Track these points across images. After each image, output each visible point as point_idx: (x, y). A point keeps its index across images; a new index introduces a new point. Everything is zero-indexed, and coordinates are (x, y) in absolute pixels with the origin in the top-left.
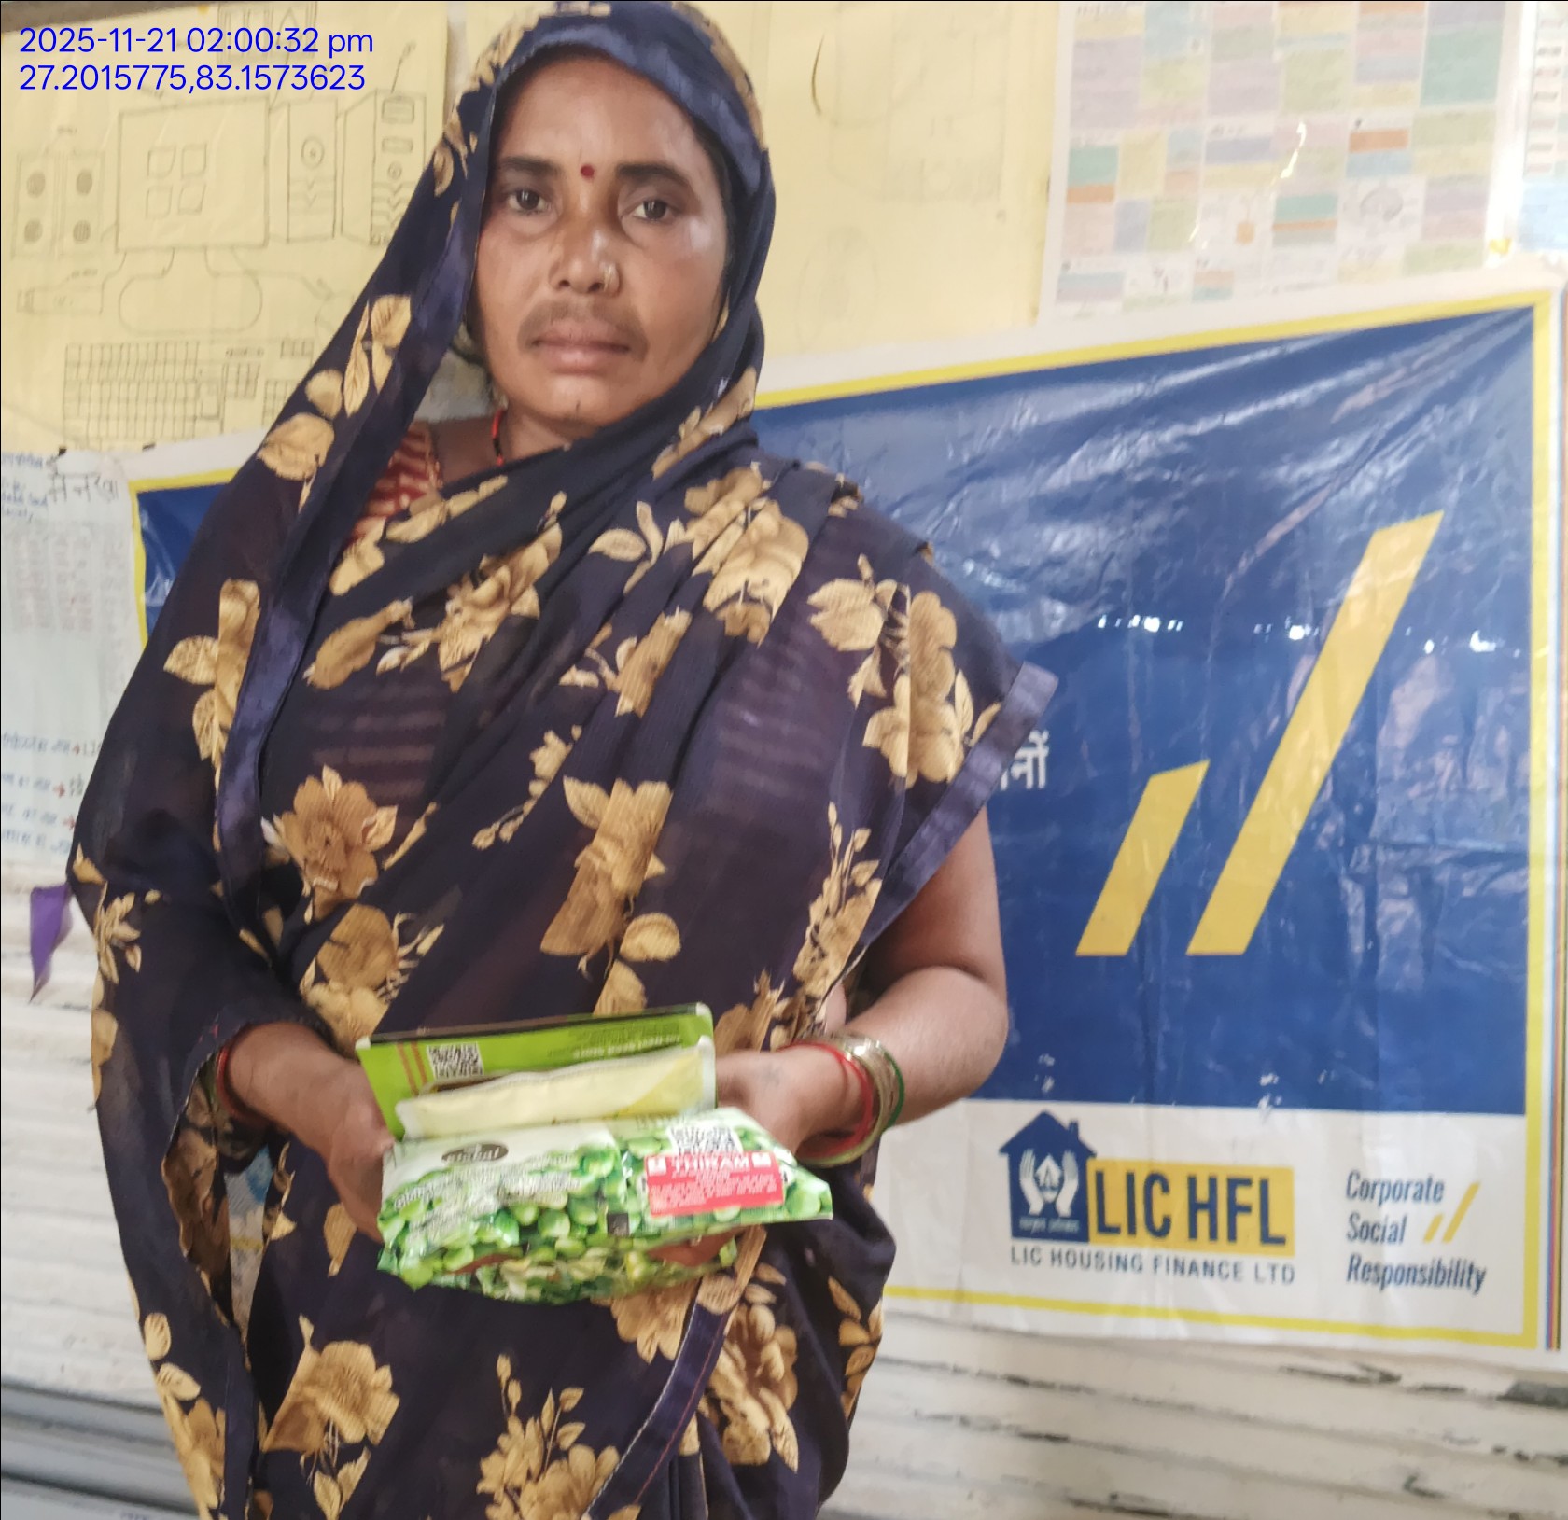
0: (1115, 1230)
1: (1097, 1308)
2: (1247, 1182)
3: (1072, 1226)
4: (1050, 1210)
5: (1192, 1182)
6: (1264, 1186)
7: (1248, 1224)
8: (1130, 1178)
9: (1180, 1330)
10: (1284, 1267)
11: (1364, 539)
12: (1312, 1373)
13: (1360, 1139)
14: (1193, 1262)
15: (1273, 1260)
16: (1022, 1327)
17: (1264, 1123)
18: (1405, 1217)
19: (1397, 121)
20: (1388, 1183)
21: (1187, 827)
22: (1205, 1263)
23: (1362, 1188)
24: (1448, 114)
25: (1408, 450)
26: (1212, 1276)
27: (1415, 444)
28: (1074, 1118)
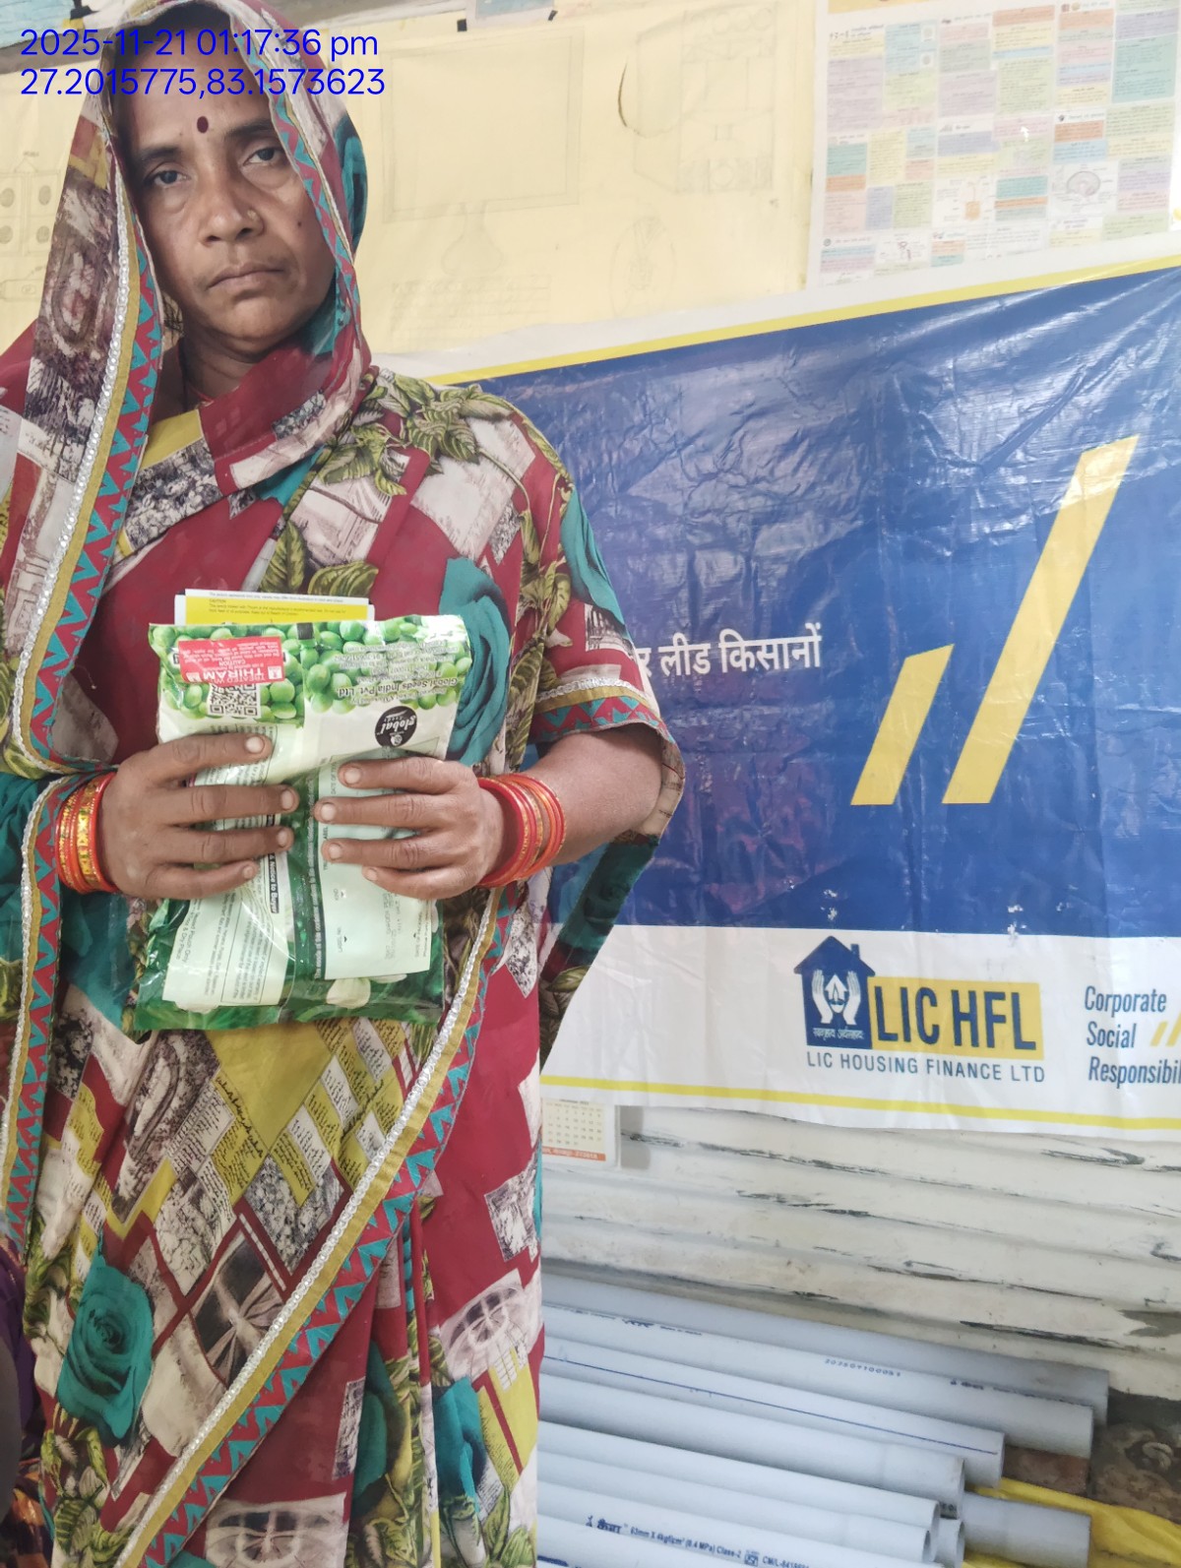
0: (892, 1037)
1: (881, 1105)
2: (1000, 996)
3: (857, 1034)
4: (838, 1020)
5: (955, 995)
6: (1015, 997)
7: (1004, 1032)
8: (904, 992)
9: (951, 1122)
10: (1036, 1068)
11: (1073, 459)
12: (1069, 1157)
13: (1094, 958)
14: (959, 1065)
15: (1026, 1063)
16: (819, 1120)
17: (1013, 945)
18: (1135, 1025)
19: (1093, 115)
20: (1120, 996)
21: (938, 698)
22: (969, 1065)
23: (1100, 1001)
24: (1135, 109)
25: (1108, 384)
26: (975, 1076)
27: (1113, 379)
28: (855, 942)
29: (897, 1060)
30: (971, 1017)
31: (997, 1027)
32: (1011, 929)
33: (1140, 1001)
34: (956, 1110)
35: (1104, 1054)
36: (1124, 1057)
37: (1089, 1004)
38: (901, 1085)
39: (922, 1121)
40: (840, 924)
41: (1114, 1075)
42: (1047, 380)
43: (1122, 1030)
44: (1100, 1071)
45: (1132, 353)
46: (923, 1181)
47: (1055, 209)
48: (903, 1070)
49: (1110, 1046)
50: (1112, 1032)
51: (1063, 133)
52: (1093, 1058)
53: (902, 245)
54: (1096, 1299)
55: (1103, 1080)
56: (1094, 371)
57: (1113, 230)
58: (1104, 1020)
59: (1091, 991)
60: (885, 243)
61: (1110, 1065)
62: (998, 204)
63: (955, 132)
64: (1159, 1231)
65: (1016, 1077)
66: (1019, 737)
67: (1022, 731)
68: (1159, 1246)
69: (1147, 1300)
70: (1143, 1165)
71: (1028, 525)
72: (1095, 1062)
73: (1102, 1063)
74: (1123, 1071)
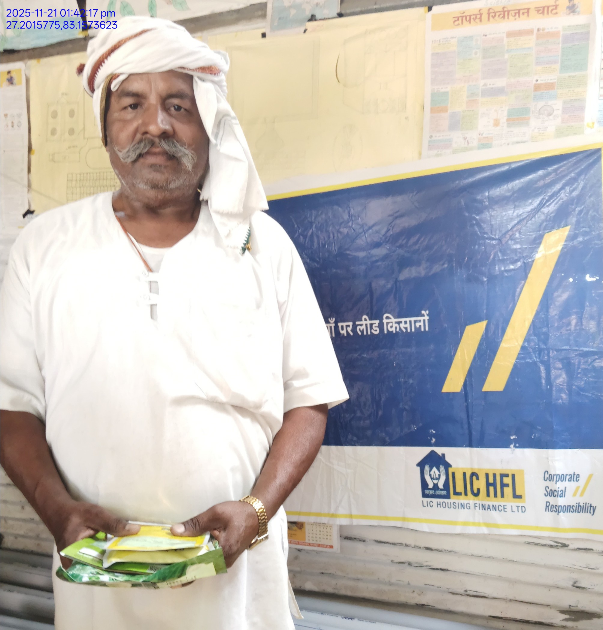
0: (459, 494)
1: (454, 523)
2: (507, 475)
3: (444, 493)
4: (436, 487)
5: (487, 475)
6: (513, 476)
7: (508, 491)
8: (464, 474)
9: (485, 530)
10: (522, 507)
11: (541, 237)
12: (536, 544)
13: (548, 459)
14: (489, 505)
15: (518, 504)
16: (427, 530)
17: (512, 453)
18: (566, 488)
19: (551, 79)
20: (559, 475)
21: (480, 345)
22: (493, 506)
23: (549, 477)
24: (570, 76)
25: (557, 203)
26: (496, 510)
27: (559, 200)
28: (443, 453)
29: (461, 504)
30: (494, 485)
31: (505, 489)
32: (512, 446)
33: (568, 477)
34: (487, 525)
35: (552, 500)
36: (561, 502)
37: (546, 479)
38: (463, 515)
39: (472, 530)
40: (437, 444)
41: (556, 509)
42: (530, 201)
43: (560, 490)
44: (550, 508)
45: (568, 189)
46: (472, 555)
47: (534, 122)
48: (464, 508)
49: (554, 497)
50: (556, 490)
51: (537, 87)
52: (547, 502)
53: (465, 139)
54: (548, 606)
55: (551, 511)
56: (551, 197)
57: (560, 133)
58: (553, 486)
59: (546, 473)
60: (457, 137)
61: (554, 505)
62: (508, 120)
63: (489, 86)
64: (575, 576)
65: (513, 510)
66: (516, 361)
67: (517, 359)
68: (575, 583)
69: (570, 606)
70: (569, 547)
71: (521, 266)
72: (548, 504)
73: (551, 504)
74: (560, 507)
